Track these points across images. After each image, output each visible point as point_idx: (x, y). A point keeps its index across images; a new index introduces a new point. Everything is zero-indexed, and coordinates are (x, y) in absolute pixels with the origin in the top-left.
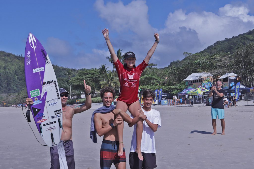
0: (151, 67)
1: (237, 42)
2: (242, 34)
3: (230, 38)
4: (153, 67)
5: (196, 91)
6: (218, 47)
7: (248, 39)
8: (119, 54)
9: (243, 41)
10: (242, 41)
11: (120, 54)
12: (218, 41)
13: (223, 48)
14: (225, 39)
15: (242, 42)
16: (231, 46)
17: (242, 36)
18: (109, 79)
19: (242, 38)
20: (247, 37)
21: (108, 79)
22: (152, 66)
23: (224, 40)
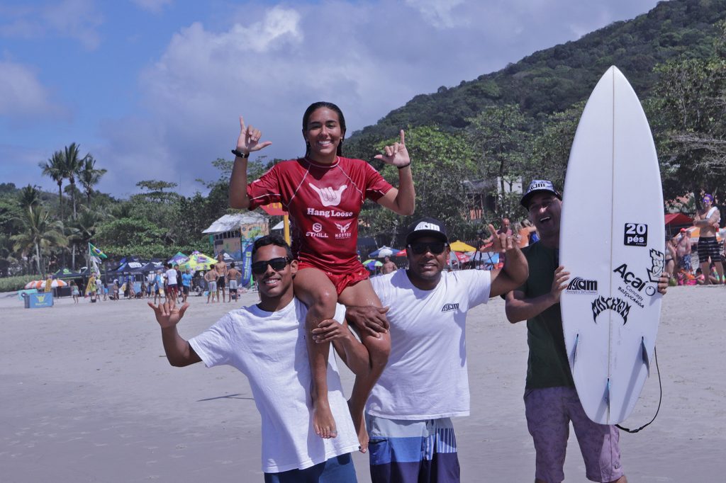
0: (159, 191)
1: (455, 102)
2: (489, 75)
3: (454, 86)
4: (164, 190)
5: (186, 264)
6: (402, 119)
7: (486, 96)
8: (70, 156)
9: (472, 99)
10: (470, 101)
11: (74, 158)
12: (418, 94)
13: (416, 121)
14: (439, 90)
15: (468, 104)
16: (439, 116)
17: (470, 87)
18: (34, 227)
19: (470, 92)
20: (483, 88)
21: (31, 228)
22: (161, 189)
23: (436, 91)
